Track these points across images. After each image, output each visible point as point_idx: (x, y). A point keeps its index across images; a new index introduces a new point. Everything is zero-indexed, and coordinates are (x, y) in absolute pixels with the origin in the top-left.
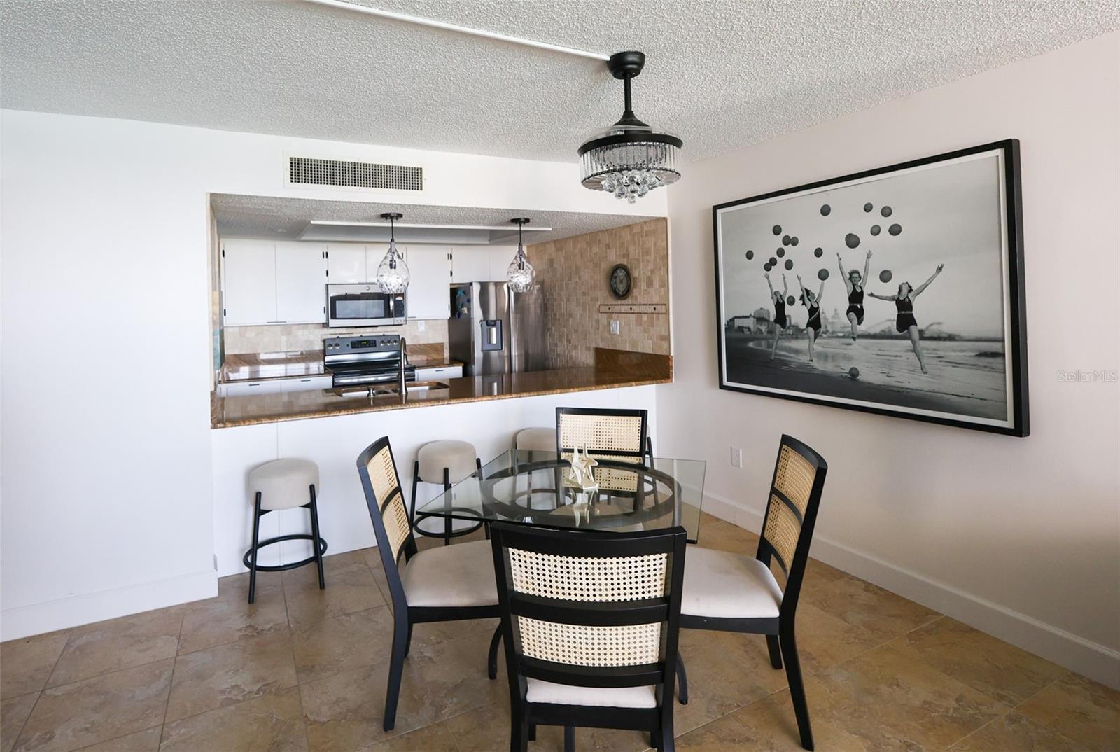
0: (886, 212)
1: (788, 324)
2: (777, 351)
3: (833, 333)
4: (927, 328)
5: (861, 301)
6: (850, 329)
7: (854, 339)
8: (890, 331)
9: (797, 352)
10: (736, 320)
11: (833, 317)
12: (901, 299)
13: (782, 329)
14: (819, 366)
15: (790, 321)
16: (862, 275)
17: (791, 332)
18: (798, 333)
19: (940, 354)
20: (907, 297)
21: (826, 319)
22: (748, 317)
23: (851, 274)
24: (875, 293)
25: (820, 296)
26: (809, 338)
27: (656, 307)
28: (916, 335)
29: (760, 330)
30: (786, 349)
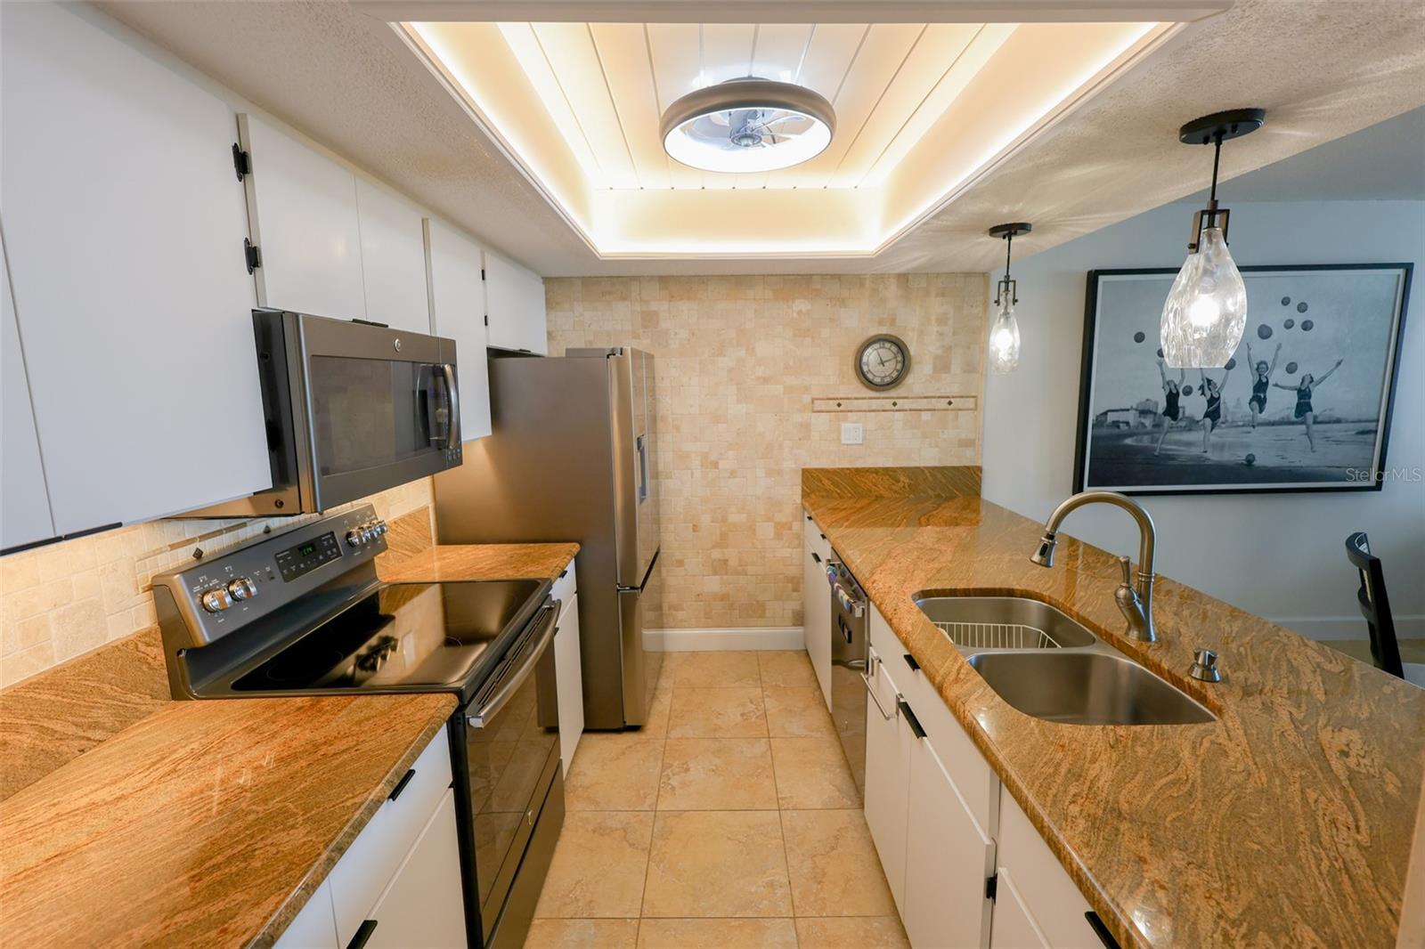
0: (1302, 308)
1: (1180, 415)
2: (1164, 446)
3: (1232, 422)
4: (1321, 414)
5: (1264, 391)
6: (1250, 418)
7: (1254, 427)
8: (1288, 418)
9: (1189, 444)
10: (1109, 413)
11: (1234, 407)
12: (1303, 388)
13: (1172, 422)
14: (1214, 457)
15: (1184, 412)
16: (1269, 366)
17: (1183, 424)
18: (1192, 424)
19: (1328, 434)
20: (1308, 387)
21: (1226, 408)
22: (1128, 410)
23: (1259, 365)
24: (1279, 384)
25: (1222, 386)
26: (1205, 428)
27: (952, 400)
28: (1310, 420)
29: (1143, 424)
30: (1177, 443)
